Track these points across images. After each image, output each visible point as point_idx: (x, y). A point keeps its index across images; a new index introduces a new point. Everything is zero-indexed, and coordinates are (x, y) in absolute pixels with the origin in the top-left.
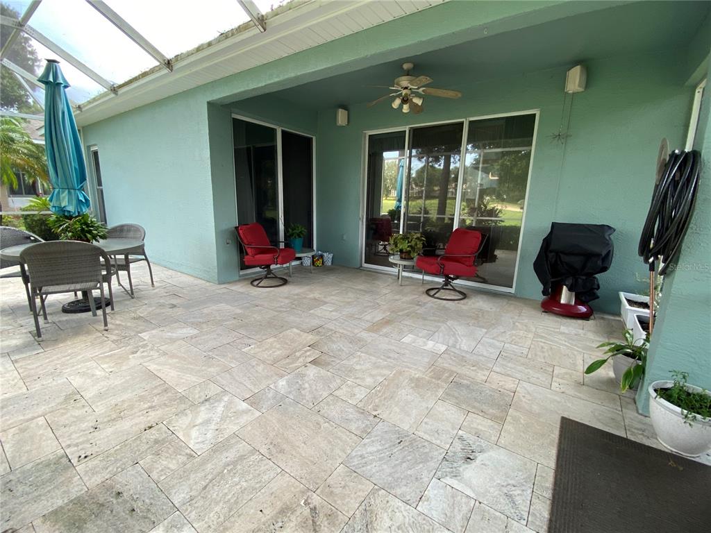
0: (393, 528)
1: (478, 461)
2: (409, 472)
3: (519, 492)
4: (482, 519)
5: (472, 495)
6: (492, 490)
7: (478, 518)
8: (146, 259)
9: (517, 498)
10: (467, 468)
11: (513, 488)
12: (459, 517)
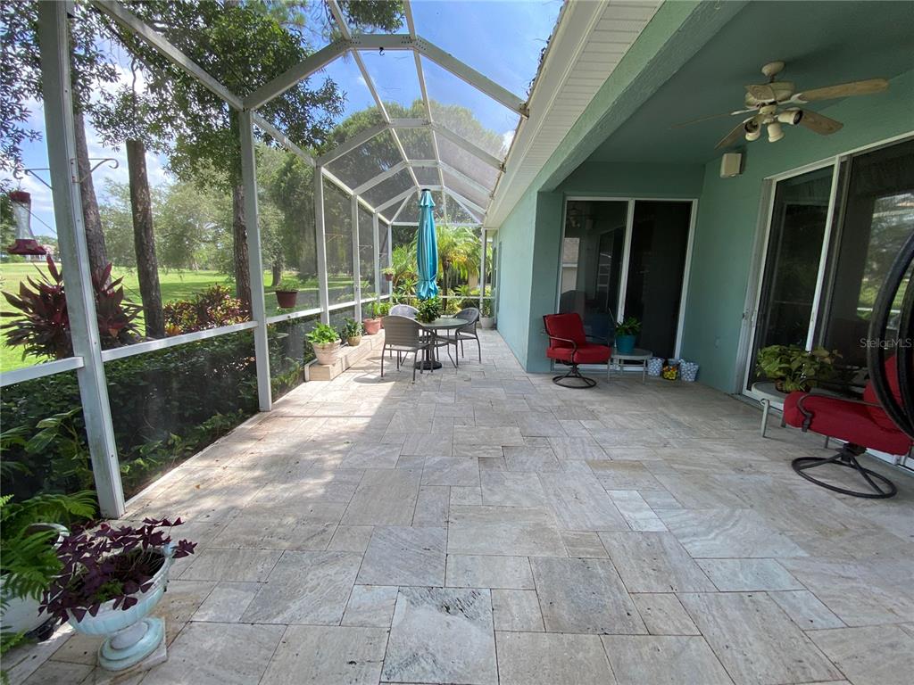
0: (329, 577)
1: (449, 618)
2: (392, 568)
3: (428, 668)
4: (368, 637)
5: (395, 623)
6: (414, 639)
7: (369, 634)
8: (477, 338)
9: (417, 667)
10: (431, 609)
11: (430, 661)
12: (361, 618)
